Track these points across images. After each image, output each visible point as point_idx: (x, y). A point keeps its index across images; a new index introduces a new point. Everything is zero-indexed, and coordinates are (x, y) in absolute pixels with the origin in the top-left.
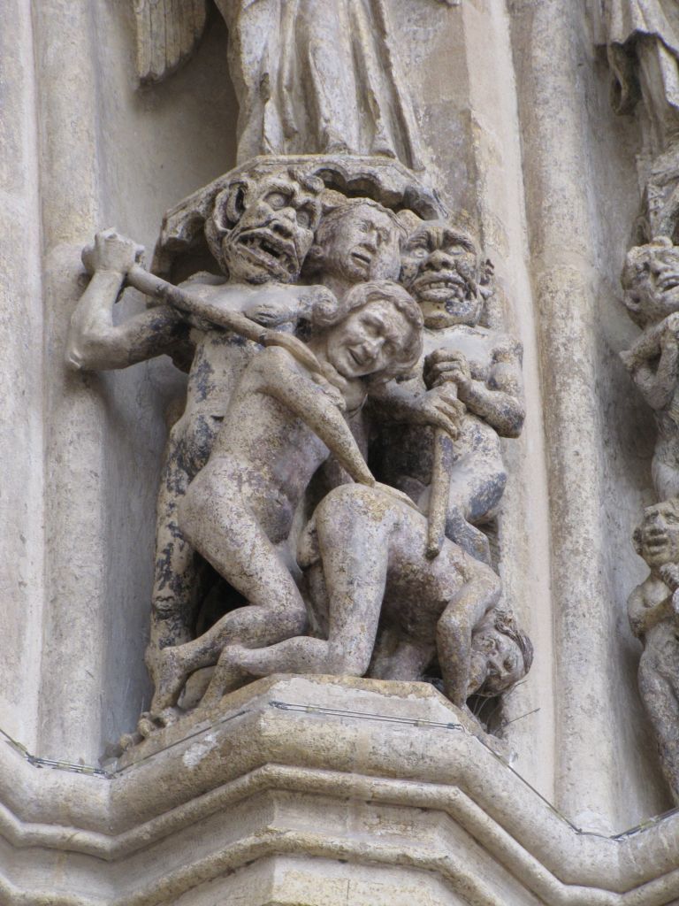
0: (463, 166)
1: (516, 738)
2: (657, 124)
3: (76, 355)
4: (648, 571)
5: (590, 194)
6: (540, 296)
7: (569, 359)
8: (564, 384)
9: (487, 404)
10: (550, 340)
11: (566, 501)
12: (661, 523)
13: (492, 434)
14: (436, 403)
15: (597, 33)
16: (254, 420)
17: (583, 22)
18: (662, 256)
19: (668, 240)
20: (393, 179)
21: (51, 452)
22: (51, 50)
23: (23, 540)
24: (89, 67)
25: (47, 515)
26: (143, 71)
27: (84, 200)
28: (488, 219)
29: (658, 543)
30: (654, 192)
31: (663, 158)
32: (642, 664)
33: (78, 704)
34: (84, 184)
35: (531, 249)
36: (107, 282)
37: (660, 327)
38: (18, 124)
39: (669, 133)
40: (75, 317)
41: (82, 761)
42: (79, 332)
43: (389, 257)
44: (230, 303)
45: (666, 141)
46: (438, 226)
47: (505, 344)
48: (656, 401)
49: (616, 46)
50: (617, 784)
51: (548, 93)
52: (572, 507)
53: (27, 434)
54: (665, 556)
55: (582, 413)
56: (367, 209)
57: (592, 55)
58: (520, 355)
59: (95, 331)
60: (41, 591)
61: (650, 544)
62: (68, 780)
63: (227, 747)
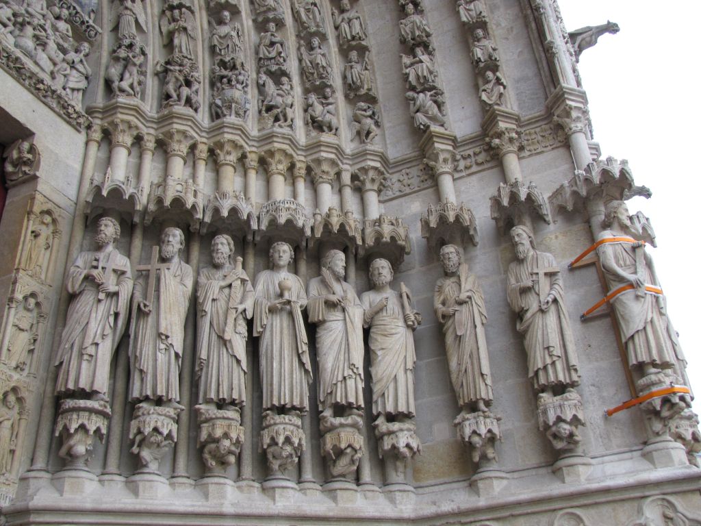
2: (216, 54)
3: (156, 72)
4: (212, 98)
5: (209, 60)
6: (203, 70)
7: (206, 76)
8: (205, 79)
9: (198, 80)
10: (204, 74)
12: (214, 94)
13: (198, 83)
15: (210, 44)
18: (216, 67)
19: (217, 65)
22: (154, 41)
23: (149, 89)
24: (158, 43)
25: (152, 88)
26: (164, 44)
27: (157, 56)
28: (198, 62)
31: (217, 58)
32: (212, 107)
33: (154, 107)
35: (203, 65)
36: (159, 65)
37: (215, 74)
38: (150, 48)
41: (154, 113)
42: (156, 70)
45: (217, 56)
48: (214, 82)
49: (213, 46)
51: (205, 49)
52: (205, 91)
53: (150, 79)
54: (215, 97)
55: (207, 82)
58: (201, 76)
59: (158, 70)
60: (151, 95)
61: (213, 96)
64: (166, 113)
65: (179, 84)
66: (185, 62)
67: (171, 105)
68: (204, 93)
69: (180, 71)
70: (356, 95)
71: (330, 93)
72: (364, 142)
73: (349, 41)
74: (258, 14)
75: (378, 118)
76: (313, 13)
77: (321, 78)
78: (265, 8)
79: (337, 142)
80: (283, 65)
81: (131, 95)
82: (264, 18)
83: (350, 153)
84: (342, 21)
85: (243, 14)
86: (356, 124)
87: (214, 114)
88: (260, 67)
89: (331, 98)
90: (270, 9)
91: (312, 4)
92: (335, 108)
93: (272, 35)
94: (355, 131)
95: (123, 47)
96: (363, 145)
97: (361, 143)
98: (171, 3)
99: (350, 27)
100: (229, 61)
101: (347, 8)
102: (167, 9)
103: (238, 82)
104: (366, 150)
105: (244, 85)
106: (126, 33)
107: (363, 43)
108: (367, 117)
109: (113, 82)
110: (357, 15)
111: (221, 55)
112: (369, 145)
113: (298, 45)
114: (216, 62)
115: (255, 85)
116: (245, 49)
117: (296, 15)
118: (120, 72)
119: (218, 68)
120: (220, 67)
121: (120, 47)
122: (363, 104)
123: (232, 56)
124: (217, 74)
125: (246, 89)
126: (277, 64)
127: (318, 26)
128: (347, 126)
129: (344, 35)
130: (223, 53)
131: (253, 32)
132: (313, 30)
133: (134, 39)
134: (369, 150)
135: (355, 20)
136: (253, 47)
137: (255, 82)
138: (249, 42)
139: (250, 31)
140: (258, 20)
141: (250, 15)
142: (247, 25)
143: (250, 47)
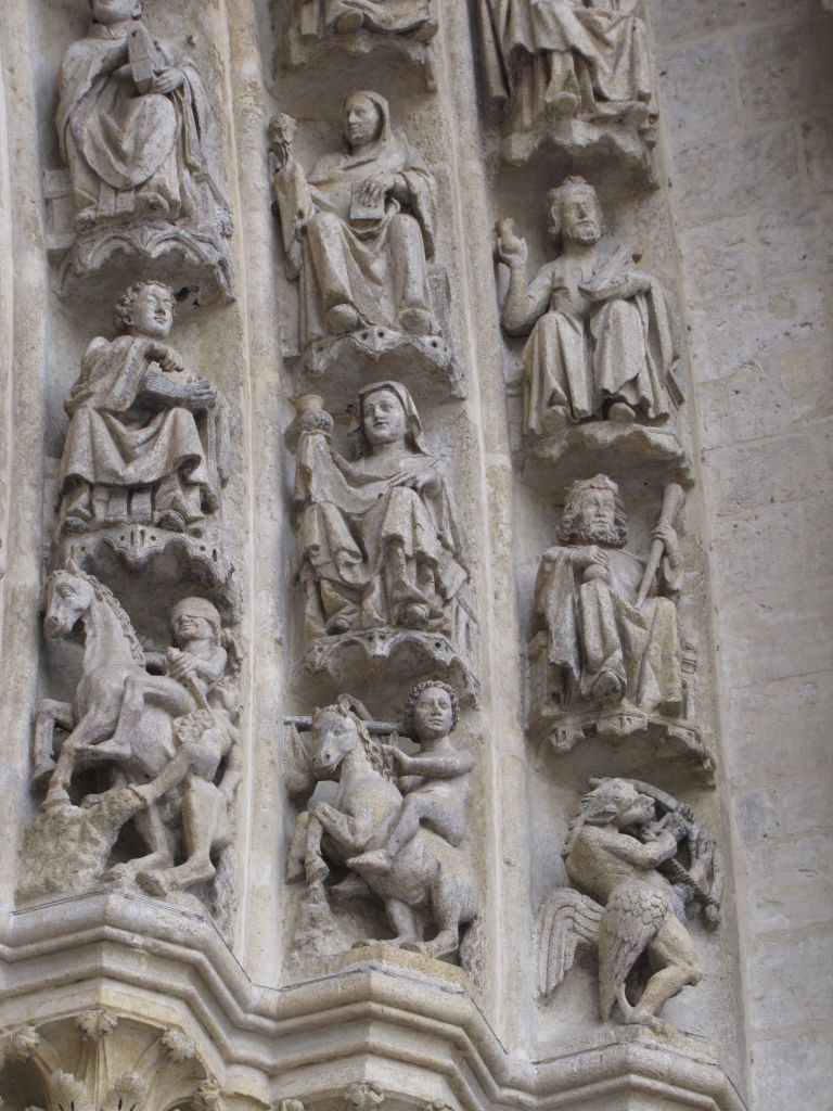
70: (591, 731)
71: (446, 713)
72: (615, 1015)
73: (576, 419)
74: (86, 230)
75: (710, 876)
76: (393, 244)
77: (406, 621)
78: (127, 202)
79: (461, 1006)
80: (197, 533)
82: (118, 252)
83: (532, 1075)
84: (549, 305)
85: (3, 219)
86: (582, 901)
88: (68, 531)
89: (446, 743)
90: (153, 207)
91: (390, 195)
92: (469, 802)
93: (152, 356)
94: (568, 946)
96: (609, 1031)
97: (599, 1019)
99: (591, 342)
101: (582, 232)
104: (626, 1068)
107: (659, 436)
108: (643, 867)
110: (637, 276)
112: (646, 1036)
113: (288, 419)
115: (25, 630)
117: (295, 251)
122: (625, 789)
126: (164, 524)
127: (411, 324)
128: (526, 912)
129: (554, 384)
131: (43, 325)
132: (380, 345)
134: (642, 1073)
135: (621, 306)
136: (37, 410)
137: (28, 612)
138: (15, 383)
139: (31, 320)
140: (80, 260)
141: (37, 228)
142: (15, 282)
143: (18, 411)
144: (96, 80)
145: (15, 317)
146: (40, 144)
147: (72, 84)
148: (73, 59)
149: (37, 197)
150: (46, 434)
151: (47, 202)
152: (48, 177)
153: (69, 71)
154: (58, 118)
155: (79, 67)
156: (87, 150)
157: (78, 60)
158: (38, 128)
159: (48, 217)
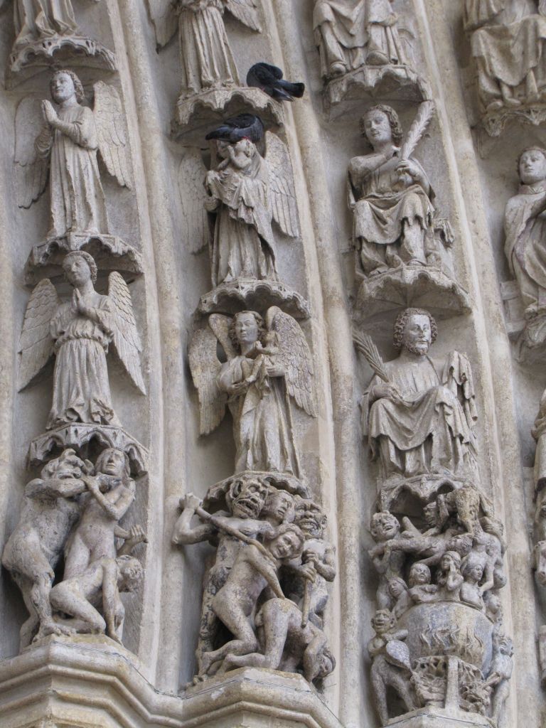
0: (316, 478)
1: (327, 694)
2: (385, 467)
3: (176, 539)
4: (375, 634)
5: (360, 491)
6: (341, 527)
7: (350, 552)
8: (348, 561)
9: (323, 570)
10: (344, 545)
11: (347, 606)
12: (382, 617)
13: (324, 580)
14: (307, 569)
15: (365, 431)
16: (242, 572)
17: (359, 426)
18: (386, 518)
19: (388, 512)
20: (293, 483)
21: (165, 573)
22: (170, 423)
23: (154, 606)
24: (184, 430)
25: (162, 597)
26: (202, 432)
27: (180, 480)
28: (324, 498)
29: (380, 625)
30: (383, 493)
31: (388, 481)
32: (373, 669)
33: (171, 670)
34: (180, 473)
35: (338, 510)
36: (189, 513)
37: (384, 544)
38: (158, 449)
39: (390, 471)
40: (177, 524)
41: (172, 692)
42: (178, 530)
43: (291, 512)
44: (234, 525)
45: (388, 474)
46: (309, 502)
47: (329, 547)
48: (381, 571)
49: (373, 438)
50: (361, 713)
51: (346, 452)
52: (349, 608)
53: (157, 566)
54: (383, 630)
55: (354, 572)
56: (284, 494)
57: (362, 439)
58: (335, 551)
59: (184, 531)
60: (159, 625)
61: (377, 625)
62: (169, 700)
63: (228, 693)
64: (215, 695)
65: (262, 584)
66: (280, 504)
67: (234, 667)
68: (344, 616)
69: (263, 538)
74: (532, 318)
81: (97, 631)
85: (478, 317)
87: (381, 694)
95: (68, 454)
98: (230, 290)
100: (434, 496)
102: (215, 309)
103: (467, 574)
105: (490, 583)
106: (78, 401)
109: (32, 581)
111: (403, 472)
114: (387, 498)
115: (524, 582)
116: (487, 449)
118: (56, 542)
119: (392, 521)
120: (399, 517)
121: (55, 451)
123: (443, 477)
124: (391, 543)
125: (494, 599)
130: (410, 465)
131: (511, 383)
133: (104, 422)
136: (514, 438)
137: (524, 570)
138: (498, 421)
139: (503, 380)
140: (530, 338)
141: (501, 320)
142: (491, 356)
143: (502, 440)
144: (528, 222)
145: (493, 379)
146: (496, 266)
147: (513, 226)
148: (512, 210)
149: (499, 300)
150: (521, 452)
151: (505, 302)
152: (503, 287)
153: (510, 217)
154: (506, 248)
155: (516, 215)
156: (528, 268)
157: (515, 210)
158: (494, 256)
159: (506, 312)
